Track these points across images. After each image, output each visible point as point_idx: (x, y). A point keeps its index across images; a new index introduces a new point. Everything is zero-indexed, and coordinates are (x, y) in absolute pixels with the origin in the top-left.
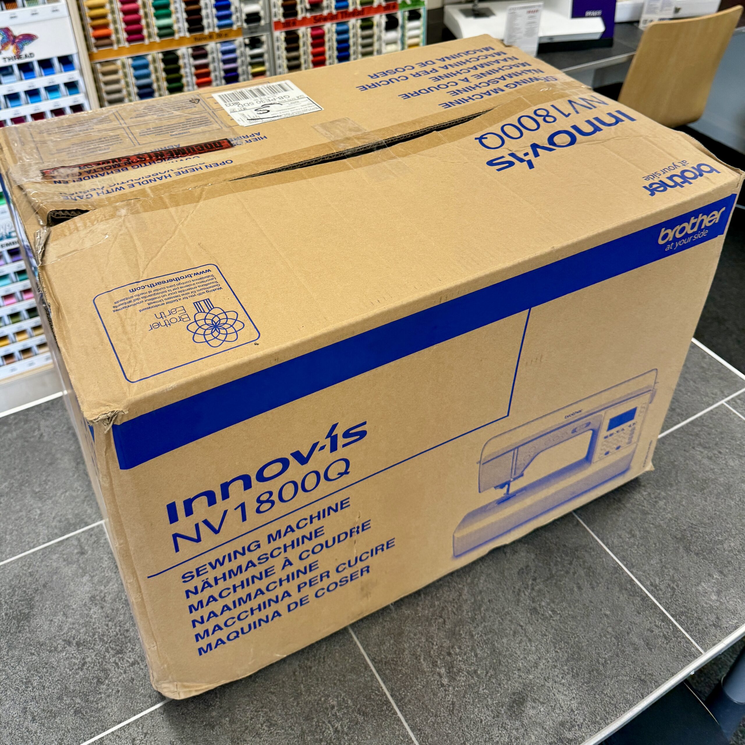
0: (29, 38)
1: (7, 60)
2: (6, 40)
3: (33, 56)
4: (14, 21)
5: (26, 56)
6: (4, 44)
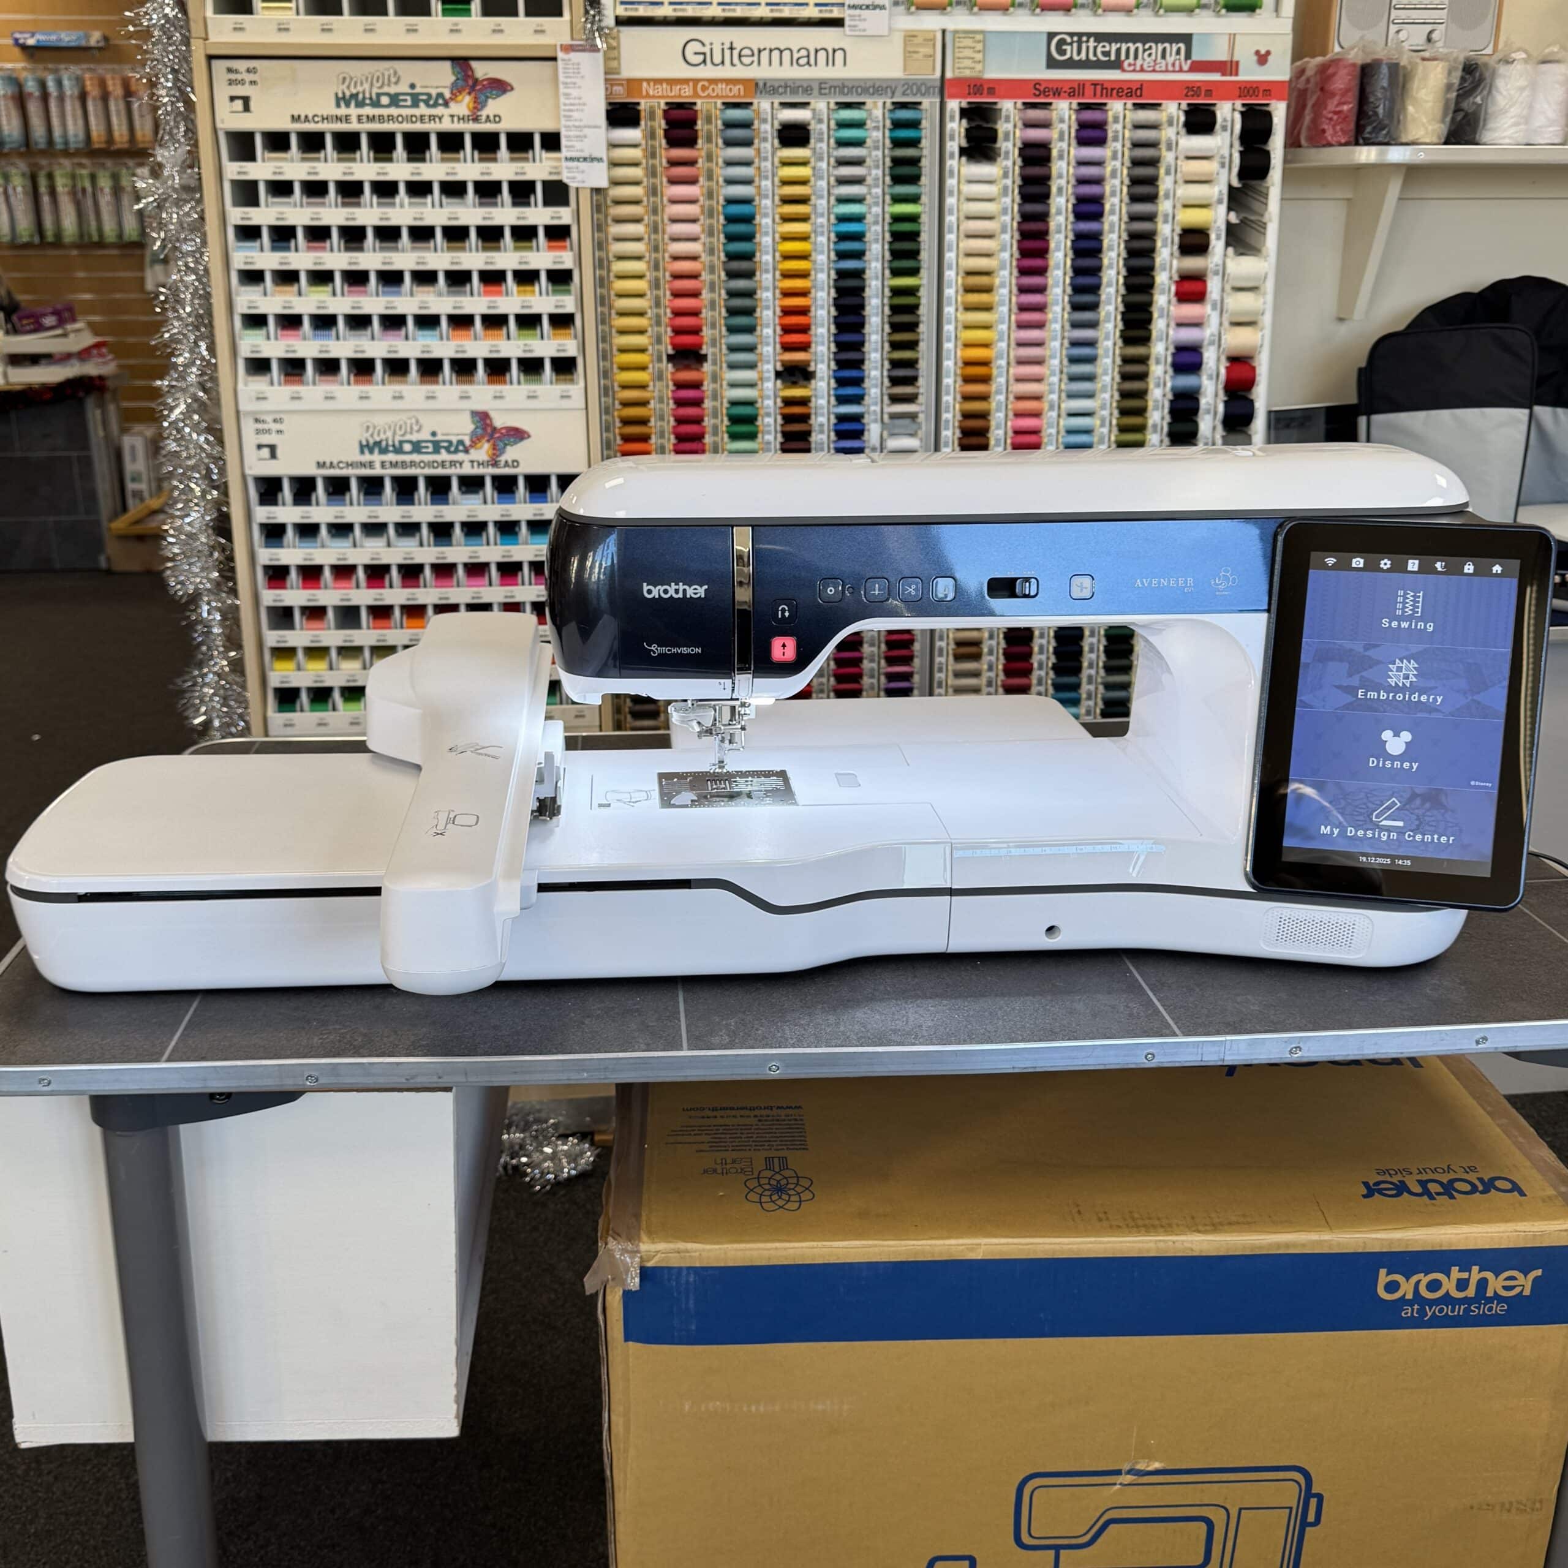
0: (518, 435)
1: (475, 464)
2: (479, 431)
3: (518, 466)
4: (498, 404)
5: (506, 464)
6: (476, 440)
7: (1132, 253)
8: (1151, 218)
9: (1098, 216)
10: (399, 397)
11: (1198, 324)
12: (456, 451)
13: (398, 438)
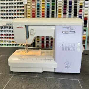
7: (75, 8)
8: (77, 4)
9: (71, 4)
10: (9, 20)
11: (81, 14)
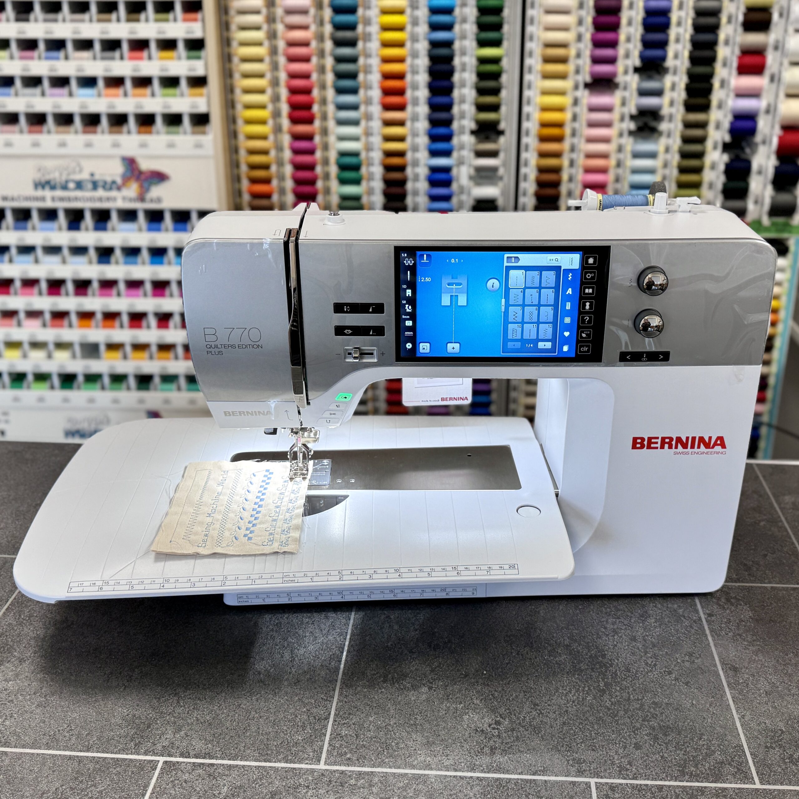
0: (159, 177)
1: (129, 200)
3: (161, 202)
4: (144, 151)
5: (152, 201)
6: (126, 179)
7: (698, 29)
10: (63, 144)
11: (754, 95)
12: (111, 189)
13: (64, 178)
